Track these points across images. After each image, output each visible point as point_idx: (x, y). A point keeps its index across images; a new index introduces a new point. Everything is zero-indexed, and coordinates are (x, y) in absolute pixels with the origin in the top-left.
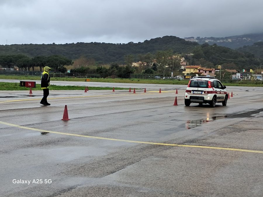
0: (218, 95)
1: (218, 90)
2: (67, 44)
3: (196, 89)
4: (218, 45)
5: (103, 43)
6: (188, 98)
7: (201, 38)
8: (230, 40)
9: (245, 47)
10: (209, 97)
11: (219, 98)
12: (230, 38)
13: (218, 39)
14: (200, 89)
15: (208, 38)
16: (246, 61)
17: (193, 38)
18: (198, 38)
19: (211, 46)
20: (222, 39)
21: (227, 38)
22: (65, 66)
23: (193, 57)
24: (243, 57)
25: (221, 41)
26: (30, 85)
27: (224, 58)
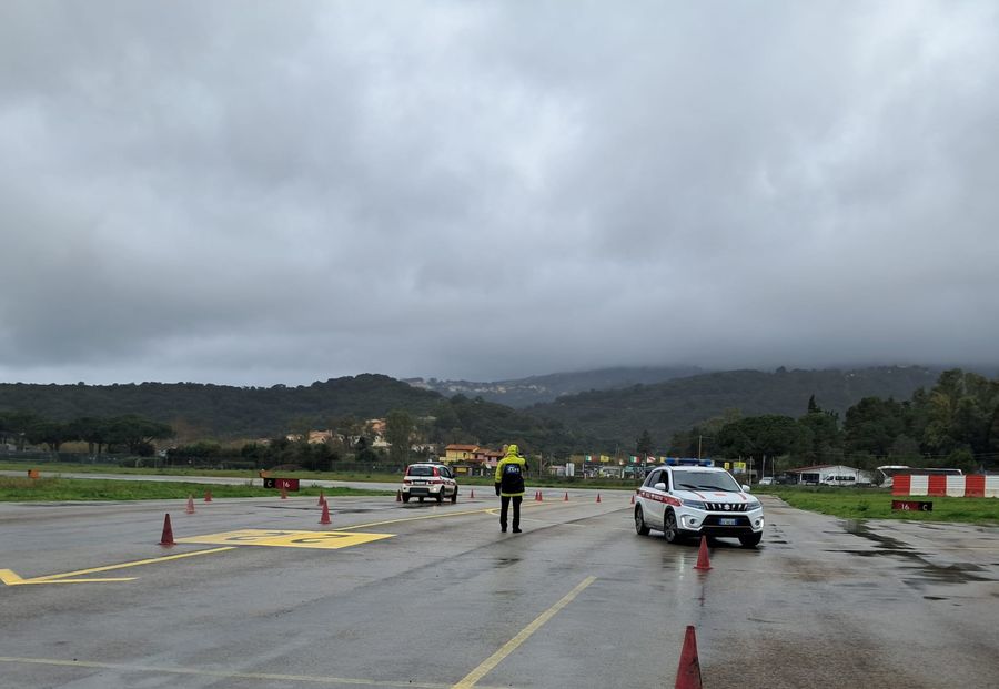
0: (447, 486)
1: (446, 479)
2: (116, 385)
3: (418, 478)
4: (486, 399)
5: (209, 385)
6: (407, 490)
7: (439, 381)
8: (502, 390)
9: (538, 405)
10: (435, 489)
11: (448, 490)
12: (502, 383)
13: (476, 385)
14: (422, 478)
15: (455, 383)
16: (548, 435)
17: (421, 380)
18: (433, 381)
19: (473, 401)
20: (485, 385)
21: (494, 384)
22: (154, 443)
23: (436, 424)
24: (540, 428)
25: (484, 390)
26: (287, 485)
27: (502, 429)
